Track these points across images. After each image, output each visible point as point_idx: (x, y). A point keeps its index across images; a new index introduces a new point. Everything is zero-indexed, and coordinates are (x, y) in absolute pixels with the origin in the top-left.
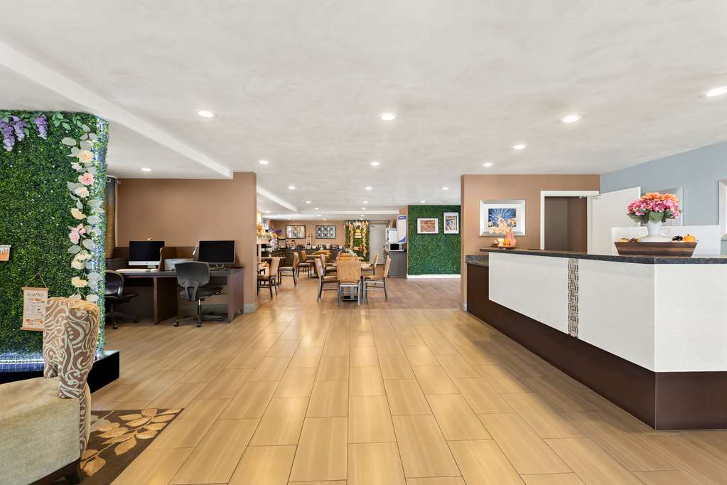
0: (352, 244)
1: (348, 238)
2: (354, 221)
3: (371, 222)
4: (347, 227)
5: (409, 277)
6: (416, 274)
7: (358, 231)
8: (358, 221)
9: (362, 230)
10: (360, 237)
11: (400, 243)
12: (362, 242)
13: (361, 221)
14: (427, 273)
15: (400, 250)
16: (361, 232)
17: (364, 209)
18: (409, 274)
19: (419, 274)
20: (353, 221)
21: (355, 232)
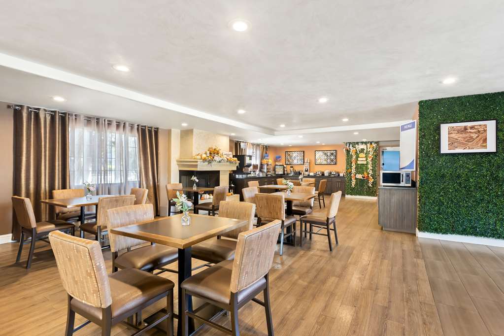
0: (353, 171)
1: (349, 164)
2: (357, 143)
3: (381, 144)
4: (348, 151)
5: (420, 235)
6: (436, 231)
7: (362, 155)
8: (362, 143)
9: (367, 153)
10: (365, 163)
11: (403, 172)
12: (367, 168)
13: (366, 143)
14: (464, 232)
15: (402, 184)
16: (366, 157)
17: (345, 120)
18: (420, 230)
19: (445, 232)
20: (354, 144)
21: (357, 157)
